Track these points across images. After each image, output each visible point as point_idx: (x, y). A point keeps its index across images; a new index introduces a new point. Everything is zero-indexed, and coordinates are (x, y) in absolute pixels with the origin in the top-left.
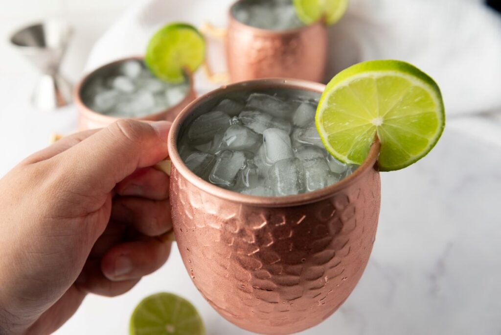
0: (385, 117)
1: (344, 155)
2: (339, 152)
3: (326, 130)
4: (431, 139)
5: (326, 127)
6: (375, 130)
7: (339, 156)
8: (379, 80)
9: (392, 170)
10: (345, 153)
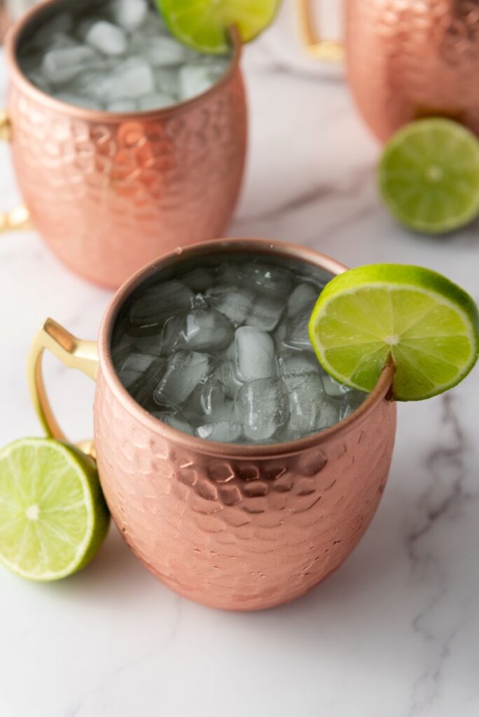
0: (401, 336)
1: (347, 376)
2: (339, 372)
3: (323, 342)
4: (462, 367)
5: (323, 339)
6: (388, 350)
7: (339, 376)
8: (394, 293)
9: (411, 400)
10: (347, 374)
